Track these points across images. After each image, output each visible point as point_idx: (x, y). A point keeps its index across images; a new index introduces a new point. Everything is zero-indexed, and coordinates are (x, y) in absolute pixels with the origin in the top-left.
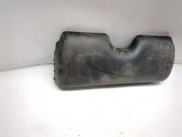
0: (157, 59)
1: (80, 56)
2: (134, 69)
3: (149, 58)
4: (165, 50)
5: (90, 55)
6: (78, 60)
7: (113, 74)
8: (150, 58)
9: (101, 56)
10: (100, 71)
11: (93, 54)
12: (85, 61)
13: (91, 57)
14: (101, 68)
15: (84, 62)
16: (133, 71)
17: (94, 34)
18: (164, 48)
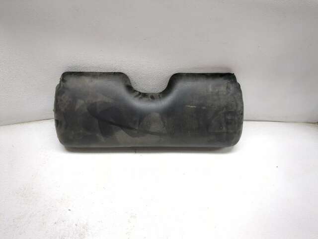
0: (204, 108)
1: (80, 102)
2: (164, 123)
3: (189, 106)
4: (217, 94)
5: (94, 101)
6: (77, 107)
7: (131, 129)
8: (192, 107)
9: (110, 101)
10: (112, 123)
11: (99, 100)
12: (88, 109)
13: (96, 103)
14: (112, 120)
15: (86, 110)
16: (164, 126)
17: (104, 73)
18: (217, 90)
